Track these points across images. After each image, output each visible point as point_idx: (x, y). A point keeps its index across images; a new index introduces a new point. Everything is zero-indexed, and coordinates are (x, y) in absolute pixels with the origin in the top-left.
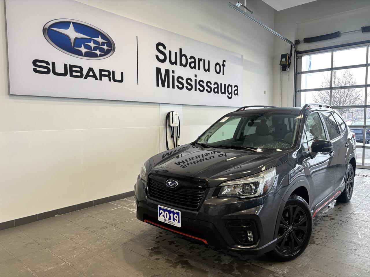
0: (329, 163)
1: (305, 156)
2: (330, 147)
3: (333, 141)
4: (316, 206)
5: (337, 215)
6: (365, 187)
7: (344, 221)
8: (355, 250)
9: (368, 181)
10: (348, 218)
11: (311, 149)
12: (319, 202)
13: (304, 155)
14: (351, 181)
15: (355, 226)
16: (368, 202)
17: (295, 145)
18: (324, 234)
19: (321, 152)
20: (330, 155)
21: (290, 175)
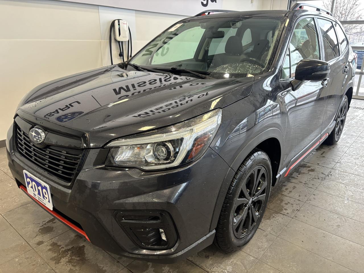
0: (319, 94)
1: (284, 87)
2: (324, 72)
3: (331, 63)
4: (292, 160)
5: (318, 164)
6: (357, 123)
7: (327, 174)
8: (338, 226)
9: (361, 115)
10: (332, 170)
11: (293, 75)
12: (297, 155)
13: (281, 86)
14: (343, 118)
15: (341, 183)
16: (359, 145)
17: (268, 68)
18: (296, 196)
19: (310, 80)
20: (322, 85)
21: (259, 114)
